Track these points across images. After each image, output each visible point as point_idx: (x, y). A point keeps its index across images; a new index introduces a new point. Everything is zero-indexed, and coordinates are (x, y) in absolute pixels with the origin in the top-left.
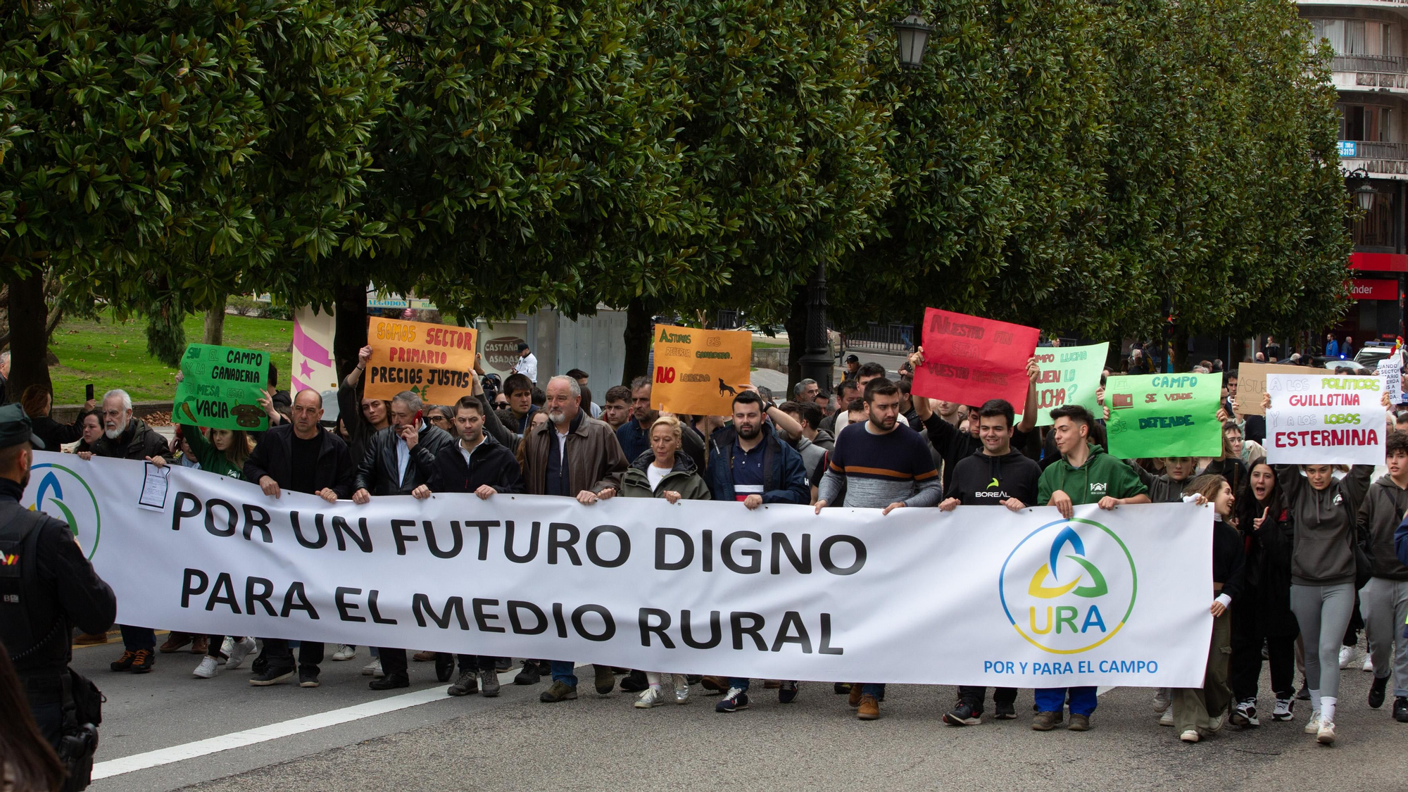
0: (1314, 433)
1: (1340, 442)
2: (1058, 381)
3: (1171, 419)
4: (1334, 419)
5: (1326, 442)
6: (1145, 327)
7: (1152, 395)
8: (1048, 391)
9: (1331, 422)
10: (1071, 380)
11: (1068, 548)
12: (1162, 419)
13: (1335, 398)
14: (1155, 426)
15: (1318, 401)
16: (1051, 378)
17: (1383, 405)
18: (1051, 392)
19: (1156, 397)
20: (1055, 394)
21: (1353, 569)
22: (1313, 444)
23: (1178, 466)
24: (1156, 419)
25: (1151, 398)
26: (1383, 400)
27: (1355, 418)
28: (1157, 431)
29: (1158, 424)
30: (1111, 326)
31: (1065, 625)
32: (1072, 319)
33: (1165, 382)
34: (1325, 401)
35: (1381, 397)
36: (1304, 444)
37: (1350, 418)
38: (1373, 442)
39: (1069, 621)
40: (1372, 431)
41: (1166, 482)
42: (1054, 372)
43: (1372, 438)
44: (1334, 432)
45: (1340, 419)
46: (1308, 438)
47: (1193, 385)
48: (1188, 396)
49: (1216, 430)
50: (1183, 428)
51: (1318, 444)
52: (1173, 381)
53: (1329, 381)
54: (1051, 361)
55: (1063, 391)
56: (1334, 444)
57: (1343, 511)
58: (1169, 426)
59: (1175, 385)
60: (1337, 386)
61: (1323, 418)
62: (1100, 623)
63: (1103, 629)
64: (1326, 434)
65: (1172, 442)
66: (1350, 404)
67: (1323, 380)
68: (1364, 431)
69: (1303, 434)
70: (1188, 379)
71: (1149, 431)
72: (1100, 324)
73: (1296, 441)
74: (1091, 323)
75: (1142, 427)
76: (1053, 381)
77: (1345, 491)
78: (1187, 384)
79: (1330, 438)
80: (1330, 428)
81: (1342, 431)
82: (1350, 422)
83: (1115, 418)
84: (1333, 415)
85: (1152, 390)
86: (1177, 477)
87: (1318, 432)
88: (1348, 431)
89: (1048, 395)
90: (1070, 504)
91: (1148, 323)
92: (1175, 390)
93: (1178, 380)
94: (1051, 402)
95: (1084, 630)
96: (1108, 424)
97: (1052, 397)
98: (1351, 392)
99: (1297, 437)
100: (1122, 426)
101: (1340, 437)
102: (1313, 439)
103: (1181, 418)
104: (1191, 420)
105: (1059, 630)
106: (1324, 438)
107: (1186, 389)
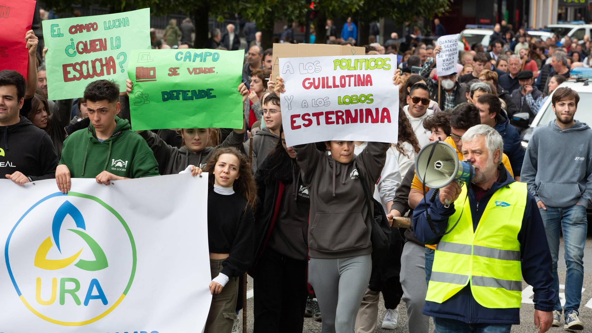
0: (328, 113)
1: (354, 120)
2: (105, 49)
3: (194, 92)
4: (347, 100)
5: (340, 121)
6: (293, 12)
7: (175, 69)
8: (97, 60)
9: (344, 103)
10: (118, 47)
11: (69, 221)
12: (185, 92)
13: (347, 79)
14: (178, 98)
15: (331, 83)
16: (98, 47)
17: (396, 84)
18: (100, 60)
19: (178, 71)
20: (104, 62)
21: (368, 242)
22: (327, 123)
23: (197, 137)
24: (178, 92)
25: (174, 72)
26: (395, 79)
27: (369, 98)
28: (180, 103)
29: (181, 96)
30: (266, 11)
31: (68, 296)
32: (235, 4)
33: (188, 57)
34: (338, 83)
35: (392, 76)
36: (318, 124)
37: (363, 99)
38: (386, 120)
39: (72, 292)
40: (385, 110)
41: (185, 154)
42: (100, 40)
43: (385, 115)
44: (348, 112)
45: (353, 100)
46: (322, 118)
47: (215, 60)
48: (210, 70)
49: (237, 103)
50: (205, 101)
51: (333, 123)
52: (196, 55)
53: (340, 62)
54: (95, 30)
55: (111, 59)
56: (348, 122)
57: (359, 185)
58: (191, 98)
59: (198, 59)
60: (349, 68)
61: (337, 100)
62: (102, 297)
63: (105, 302)
64: (340, 114)
65: (195, 113)
66: (363, 85)
67: (335, 62)
68: (377, 110)
69: (317, 115)
70: (211, 54)
71: (171, 103)
72: (257, 9)
73: (310, 122)
74: (250, 8)
75: (164, 100)
76: (100, 50)
77: (361, 166)
78: (209, 59)
79: (344, 117)
80: (343, 108)
81: (356, 111)
82: (363, 102)
83: (137, 91)
84: (346, 97)
85: (175, 64)
86: (196, 148)
87: (332, 113)
88: (361, 110)
89: (98, 64)
90: (68, 177)
91: (295, 8)
92: (198, 64)
93: (201, 55)
94: (102, 70)
95: (86, 303)
96: (131, 96)
97: (102, 66)
98: (362, 72)
99: (311, 117)
100: (144, 98)
101: (353, 116)
102: (327, 118)
103: (203, 91)
104: (213, 93)
105: (62, 302)
106: (338, 118)
107: (209, 63)
